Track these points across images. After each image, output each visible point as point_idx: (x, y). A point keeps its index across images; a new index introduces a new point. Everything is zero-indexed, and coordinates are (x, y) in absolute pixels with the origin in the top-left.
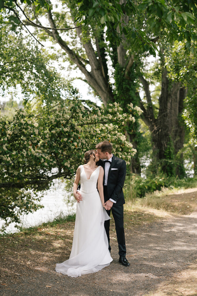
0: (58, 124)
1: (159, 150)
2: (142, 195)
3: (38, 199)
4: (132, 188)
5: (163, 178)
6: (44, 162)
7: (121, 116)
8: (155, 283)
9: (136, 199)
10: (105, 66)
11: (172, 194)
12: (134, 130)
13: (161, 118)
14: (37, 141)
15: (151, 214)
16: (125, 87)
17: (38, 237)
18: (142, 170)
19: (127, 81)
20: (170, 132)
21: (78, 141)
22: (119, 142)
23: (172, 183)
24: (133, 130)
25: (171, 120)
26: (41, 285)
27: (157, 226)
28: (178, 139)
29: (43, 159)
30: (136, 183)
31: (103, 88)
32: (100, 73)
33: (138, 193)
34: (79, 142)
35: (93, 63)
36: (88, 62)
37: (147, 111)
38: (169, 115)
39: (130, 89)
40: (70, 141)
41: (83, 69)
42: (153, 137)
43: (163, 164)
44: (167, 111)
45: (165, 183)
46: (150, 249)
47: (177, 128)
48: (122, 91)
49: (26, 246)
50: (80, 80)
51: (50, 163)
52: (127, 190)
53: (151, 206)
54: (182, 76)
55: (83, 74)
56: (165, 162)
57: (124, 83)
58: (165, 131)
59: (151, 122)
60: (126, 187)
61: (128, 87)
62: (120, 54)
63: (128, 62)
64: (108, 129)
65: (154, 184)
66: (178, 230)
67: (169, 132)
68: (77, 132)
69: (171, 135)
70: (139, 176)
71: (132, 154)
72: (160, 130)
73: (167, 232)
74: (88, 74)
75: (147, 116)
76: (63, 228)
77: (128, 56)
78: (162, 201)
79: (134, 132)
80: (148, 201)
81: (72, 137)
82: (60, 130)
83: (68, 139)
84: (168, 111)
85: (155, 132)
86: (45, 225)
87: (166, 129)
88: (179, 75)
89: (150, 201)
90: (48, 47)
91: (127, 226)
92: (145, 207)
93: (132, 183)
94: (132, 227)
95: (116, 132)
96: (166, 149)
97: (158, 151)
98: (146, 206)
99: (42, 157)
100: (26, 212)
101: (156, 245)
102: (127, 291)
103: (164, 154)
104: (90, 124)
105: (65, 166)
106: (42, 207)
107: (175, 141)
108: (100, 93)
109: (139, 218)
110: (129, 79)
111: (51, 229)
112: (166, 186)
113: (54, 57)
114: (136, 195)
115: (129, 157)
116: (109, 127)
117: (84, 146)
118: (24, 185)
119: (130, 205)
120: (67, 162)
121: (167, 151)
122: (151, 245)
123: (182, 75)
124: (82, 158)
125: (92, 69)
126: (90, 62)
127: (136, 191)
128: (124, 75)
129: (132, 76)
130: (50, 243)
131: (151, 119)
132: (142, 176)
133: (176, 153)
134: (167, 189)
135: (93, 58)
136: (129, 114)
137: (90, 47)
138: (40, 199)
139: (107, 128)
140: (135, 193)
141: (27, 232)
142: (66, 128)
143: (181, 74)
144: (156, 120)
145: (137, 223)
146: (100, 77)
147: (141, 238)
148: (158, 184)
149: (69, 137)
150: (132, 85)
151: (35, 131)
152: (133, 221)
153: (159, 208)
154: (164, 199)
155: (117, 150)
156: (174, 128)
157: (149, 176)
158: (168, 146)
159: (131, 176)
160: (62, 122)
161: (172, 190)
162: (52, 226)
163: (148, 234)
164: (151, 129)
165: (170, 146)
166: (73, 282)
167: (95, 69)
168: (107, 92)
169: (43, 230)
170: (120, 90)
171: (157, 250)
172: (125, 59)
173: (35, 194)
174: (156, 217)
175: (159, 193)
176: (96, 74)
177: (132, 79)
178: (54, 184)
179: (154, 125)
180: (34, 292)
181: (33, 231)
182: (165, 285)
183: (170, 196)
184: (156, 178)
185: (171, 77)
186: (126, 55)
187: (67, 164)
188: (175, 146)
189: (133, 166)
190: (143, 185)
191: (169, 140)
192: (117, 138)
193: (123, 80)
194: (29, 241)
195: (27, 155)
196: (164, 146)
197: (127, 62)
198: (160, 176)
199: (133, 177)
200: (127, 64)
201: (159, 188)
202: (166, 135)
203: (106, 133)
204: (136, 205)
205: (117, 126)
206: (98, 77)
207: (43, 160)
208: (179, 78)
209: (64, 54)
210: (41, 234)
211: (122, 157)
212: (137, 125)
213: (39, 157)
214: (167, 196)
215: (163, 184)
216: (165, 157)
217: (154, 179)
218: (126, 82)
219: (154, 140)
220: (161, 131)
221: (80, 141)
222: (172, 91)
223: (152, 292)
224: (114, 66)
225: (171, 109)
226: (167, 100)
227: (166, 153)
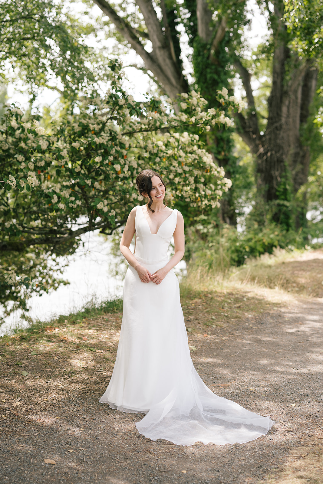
0: (84, 130)
1: (267, 185)
2: (240, 262)
3: (60, 270)
4: (224, 250)
5: (276, 233)
6: (59, 202)
7: (204, 114)
8: (277, 452)
9: (231, 269)
10: (177, 42)
11: (292, 260)
12: (227, 153)
13: (270, 133)
14: (46, 162)
15: (258, 297)
16: (211, 78)
17: (44, 346)
18: (239, 219)
19: (213, 67)
20: (286, 157)
21: (122, 161)
22: (200, 165)
23: (292, 242)
24: (224, 151)
25: (288, 136)
26: (34, 457)
27: (271, 321)
28: (299, 167)
29: (55, 197)
30: (230, 241)
31: (173, 81)
32: (166, 54)
33: (232, 259)
34: (125, 164)
35: (155, 37)
36: (146, 36)
37: (247, 121)
38: (284, 127)
39: (219, 80)
40: (107, 162)
41: (138, 47)
42: (258, 165)
43: (275, 210)
44: (280, 120)
45: (279, 241)
46: (262, 369)
47: (298, 150)
48: (206, 85)
49: (16, 365)
50: (133, 68)
51: (70, 205)
52: (214, 254)
53: (257, 283)
54: (317, 45)
55: (139, 56)
56: (279, 205)
57: (208, 70)
58: (278, 155)
59: (254, 140)
60: (213, 248)
61: (216, 77)
62: (202, 19)
63: (216, 32)
64: (180, 142)
65: (261, 243)
66: (313, 329)
67: (284, 157)
68: (122, 146)
69: (288, 160)
70: (234, 229)
71: (224, 188)
72: (269, 154)
73: (292, 334)
74: (148, 57)
75: (247, 130)
76: (94, 326)
77: (217, 21)
78: (276, 274)
79: (225, 155)
80: (252, 273)
81: (111, 155)
82: (88, 141)
83: (104, 159)
84: (283, 120)
85: (260, 156)
86: (62, 320)
87: (279, 151)
88: (311, 43)
89: (255, 274)
90: (79, 13)
91: (215, 321)
92: (247, 284)
93: (223, 240)
94: (224, 322)
95: (195, 148)
96: (279, 184)
97: (265, 187)
98: (248, 282)
99: (54, 192)
100: (39, 292)
101: (273, 361)
102: (218, 474)
103: (275, 194)
104: (146, 130)
105: (99, 210)
106: (66, 283)
107: (294, 172)
108: (167, 89)
109: (238, 305)
110: (216, 63)
111: (71, 328)
112: (282, 247)
113: (90, 30)
114: (230, 261)
115: (220, 193)
116: (182, 139)
117: (135, 172)
118: (25, 245)
119: (221, 281)
120: (103, 202)
121: (281, 189)
122: (264, 362)
123: (317, 43)
124: (131, 195)
125: (153, 47)
126: (150, 35)
127: (230, 256)
128: (208, 58)
129: (223, 57)
130: (65, 358)
131: (254, 133)
132: (240, 229)
133: (296, 190)
134: (284, 251)
135: (155, 27)
136: (220, 111)
137: (150, 8)
138: (62, 270)
139: (178, 140)
140: (228, 259)
141: (25, 334)
142: (100, 138)
143: (316, 41)
144: (261, 137)
145: (235, 315)
146: (168, 61)
147: (244, 345)
148: (266, 244)
149: (106, 154)
150: (222, 74)
151: (40, 144)
152: (227, 311)
153: (272, 285)
154: (279, 270)
155: (196, 181)
156: (292, 151)
157: (252, 228)
158: (283, 180)
159: (220, 230)
160: (91, 127)
161: (292, 254)
162: (74, 323)
163: (255, 336)
164: (255, 150)
165: (287, 179)
166: (103, 448)
167: (159, 48)
168: (179, 87)
169: (57, 330)
170: (201, 84)
171: (275, 371)
172: (211, 29)
173: (54, 260)
174: (269, 304)
175: (268, 259)
176: (161, 56)
177: (222, 64)
178: (83, 243)
179: (259, 144)
180: (16, 477)
181: (37, 333)
182: (299, 458)
183: (290, 263)
184: (265, 234)
185: (297, 47)
186: (212, 21)
187: (102, 206)
188: (295, 180)
189: (223, 213)
190: (241, 246)
191: (284, 169)
192: (197, 157)
193: (207, 66)
194: (25, 354)
195: (16, 186)
196: (277, 179)
197: (214, 33)
198: (271, 230)
199: (225, 231)
200: (213, 37)
201: (269, 249)
202: (280, 161)
203: (176, 149)
204: (231, 281)
205: (197, 137)
206: (164, 60)
207: (55, 199)
208: (311, 49)
209: (107, 24)
210: (50, 339)
211: (205, 194)
212: (231, 144)
213: (49, 192)
214: (283, 263)
215: (276, 243)
216: (277, 197)
217: (260, 235)
218: (211, 69)
219: (259, 170)
220: (272, 154)
221: (127, 162)
222: (291, 87)
223: (273, 476)
224: (191, 43)
225: (288, 116)
226: (281, 101)
227: (279, 191)
